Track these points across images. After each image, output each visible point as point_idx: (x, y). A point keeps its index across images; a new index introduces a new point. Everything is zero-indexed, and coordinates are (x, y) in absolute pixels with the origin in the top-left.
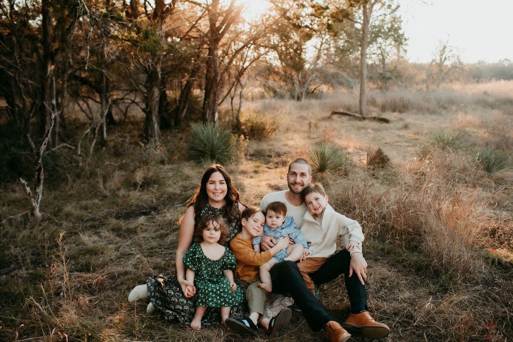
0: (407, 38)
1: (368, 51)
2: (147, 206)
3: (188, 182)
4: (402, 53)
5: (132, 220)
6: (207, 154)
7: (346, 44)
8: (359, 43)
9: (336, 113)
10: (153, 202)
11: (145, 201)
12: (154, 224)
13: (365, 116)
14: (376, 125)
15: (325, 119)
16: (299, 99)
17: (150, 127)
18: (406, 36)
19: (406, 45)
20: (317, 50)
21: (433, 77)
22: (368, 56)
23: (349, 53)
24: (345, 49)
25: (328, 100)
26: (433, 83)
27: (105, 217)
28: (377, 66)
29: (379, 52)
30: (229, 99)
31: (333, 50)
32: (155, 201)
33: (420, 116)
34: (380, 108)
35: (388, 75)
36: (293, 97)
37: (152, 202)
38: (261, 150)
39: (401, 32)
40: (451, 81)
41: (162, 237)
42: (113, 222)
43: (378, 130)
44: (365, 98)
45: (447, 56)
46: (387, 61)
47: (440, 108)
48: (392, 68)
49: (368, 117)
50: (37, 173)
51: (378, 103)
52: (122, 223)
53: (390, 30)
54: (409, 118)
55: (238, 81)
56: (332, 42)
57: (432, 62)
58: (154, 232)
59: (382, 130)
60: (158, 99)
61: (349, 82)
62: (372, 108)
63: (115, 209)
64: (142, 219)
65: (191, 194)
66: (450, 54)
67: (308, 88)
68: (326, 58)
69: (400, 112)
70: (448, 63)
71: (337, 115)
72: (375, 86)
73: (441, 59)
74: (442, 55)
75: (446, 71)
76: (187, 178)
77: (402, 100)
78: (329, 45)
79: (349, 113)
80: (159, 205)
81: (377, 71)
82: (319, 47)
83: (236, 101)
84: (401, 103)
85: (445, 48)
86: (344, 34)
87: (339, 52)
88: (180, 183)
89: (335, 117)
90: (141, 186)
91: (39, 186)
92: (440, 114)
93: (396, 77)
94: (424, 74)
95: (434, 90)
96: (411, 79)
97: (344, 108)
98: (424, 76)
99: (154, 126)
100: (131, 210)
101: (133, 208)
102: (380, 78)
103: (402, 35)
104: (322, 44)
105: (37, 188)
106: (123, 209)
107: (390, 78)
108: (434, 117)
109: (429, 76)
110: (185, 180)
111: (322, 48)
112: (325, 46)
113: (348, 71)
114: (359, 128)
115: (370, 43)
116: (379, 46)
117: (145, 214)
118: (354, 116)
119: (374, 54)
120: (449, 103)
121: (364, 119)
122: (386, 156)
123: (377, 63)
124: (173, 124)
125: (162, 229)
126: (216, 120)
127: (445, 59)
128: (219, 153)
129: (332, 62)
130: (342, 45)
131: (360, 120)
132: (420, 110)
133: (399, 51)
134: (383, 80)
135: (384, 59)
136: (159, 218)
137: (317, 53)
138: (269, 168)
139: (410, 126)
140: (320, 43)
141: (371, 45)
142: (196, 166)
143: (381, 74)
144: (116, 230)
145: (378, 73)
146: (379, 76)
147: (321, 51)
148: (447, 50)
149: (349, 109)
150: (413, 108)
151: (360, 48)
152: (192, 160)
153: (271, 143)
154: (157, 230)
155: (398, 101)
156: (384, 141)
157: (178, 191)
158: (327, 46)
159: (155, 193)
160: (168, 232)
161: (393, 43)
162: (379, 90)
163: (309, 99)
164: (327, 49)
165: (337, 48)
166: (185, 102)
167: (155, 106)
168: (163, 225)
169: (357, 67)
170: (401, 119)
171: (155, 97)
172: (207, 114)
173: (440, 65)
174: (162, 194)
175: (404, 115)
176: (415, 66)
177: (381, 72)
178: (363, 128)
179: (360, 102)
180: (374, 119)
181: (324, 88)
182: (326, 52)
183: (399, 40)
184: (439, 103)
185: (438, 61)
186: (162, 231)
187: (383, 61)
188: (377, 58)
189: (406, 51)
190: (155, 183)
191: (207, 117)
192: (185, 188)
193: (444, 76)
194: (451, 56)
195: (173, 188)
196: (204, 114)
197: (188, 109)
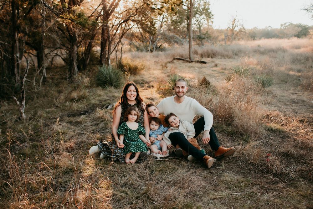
0: (213, 14)
2: (82, 111)
3: (101, 98)
4: (210, 24)
5: (76, 118)
6: (108, 82)
7: (178, 18)
9: (174, 59)
10: (85, 109)
11: (81, 108)
12: (91, 119)
13: (192, 60)
14: (199, 65)
15: (170, 62)
16: (152, 51)
18: (212, 13)
19: (213, 18)
20: (160, 22)
21: (228, 37)
23: (179, 24)
24: (177, 21)
25: (169, 52)
26: (229, 41)
27: (61, 117)
28: (196, 31)
29: (197, 23)
31: (170, 22)
32: (86, 108)
33: (223, 59)
34: (200, 55)
35: (203, 36)
36: (147, 51)
38: (137, 80)
39: (209, 11)
40: (239, 40)
41: (96, 125)
42: (67, 118)
43: (200, 68)
44: (192, 50)
45: (236, 25)
46: (202, 28)
47: (234, 55)
48: (205, 32)
49: (194, 60)
50: (22, 94)
51: (198, 53)
52: (72, 119)
53: (203, 9)
54: (217, 61)
55: (120, 41)
56: (169, 17)
57: (228, 28)
58: (91, 122)
59: (203, 68)
60: (76, 53)
61: (181, 41)
62: (195, 56)
63: (65, 113)
64: (83, 117)
65: (105, 103)
66: (238, 24)
67: (156, 45)
68: (166, 27)
69: (212, 57)
70: (237, 29)
71: (176, 60)
72: (195, 43)
73: (233, 26)
74: (233, 24)
75: (236, 33)
76: (100, 96)
77: (212, 51)
78: (168, 19)
79: (183, 59)
80: (89, 110)
81: (196, 34)
82: (161, 21)
84: (212, 53)
85: (235, 20)
87: (174, 23)
88: (97, 99)
89: (175, 61)
90: (77, 100)
91: (23, 101)
92: (234, 58)
93: (207, 38)
94: (223, 35)
95: (229, 45)
96: (216, 39)
97: (179, 56)
98: (223, 37)
99: (75, 68)
101: (75, 112)
102: (198, 38)
103: (210, 13)
105: (22, 102)
106: (70, 112)
107: (203, 38)
108: (231, 60)
109: (226, 37)
110: (99, 97)
111: (163, 21)
112: (165, 20)
113: (179, 34)
114: (190, 67)
116: (197, 20)
117: (83, 114)
118: (186, 60)
119: (194, 24)
120: (239, 52)
121: (192, 62)
122: (208, 81)
123: (196, 29)
125: (95, 121)
126: (109, 64)
127: (235, 26)
128: (115, 82)
129: (169, 29)
130: (175, 19)
131: (189, 63)
132: (223, 56)
133: (208, 22)
134: (200, 39)
135: (200, 27)
136: (92, 116)
137: (160, 24)
138: (144, 90)
139: (218, 65)
140: (162, 18)
142: (103, 90)
143: (199, 36)
144: (70, 123)
145: (197, 35)
146: (197, 37)
147: (163, 23)
149: (182, 57)
150: (219, 55)
151: (186, 21)
152: (99, 86)
153: (141, 76)
155: (210, 51)
156: (205, 74)
157: (97, 102)
159: (85, 104)
160: (99, 122)
161: (205, 17)
162: (198, 46)
163: (158, 51)
165: (172, 21)
166: (89, 54)
167: (75, 56)
168: (95, 119)
169: (185, 32)
170: (213, 62)
171: (75, 51)
172: (103, 61)
173: (232, 30)
174: (89, 104)
175: (214, 59)
176: (218, 31)
177: (199, 34)
178: (192, 67)
179: (189, 52)
180: (198, 61)
181: (166, 45)
182: (165, 23)
183: (209, 15)
184: (233, 52)
185: (231, 28)
186: (95, 122)
187: (199, 28)
188: (196, 26)
189: (213, 22)
190: (84, 99)
191: (103, 62)
192: (101, 101)
193: (235, 37)
194: (239, 25)
195: (94, 101)
196: (101, 61)
197: (90, 59)
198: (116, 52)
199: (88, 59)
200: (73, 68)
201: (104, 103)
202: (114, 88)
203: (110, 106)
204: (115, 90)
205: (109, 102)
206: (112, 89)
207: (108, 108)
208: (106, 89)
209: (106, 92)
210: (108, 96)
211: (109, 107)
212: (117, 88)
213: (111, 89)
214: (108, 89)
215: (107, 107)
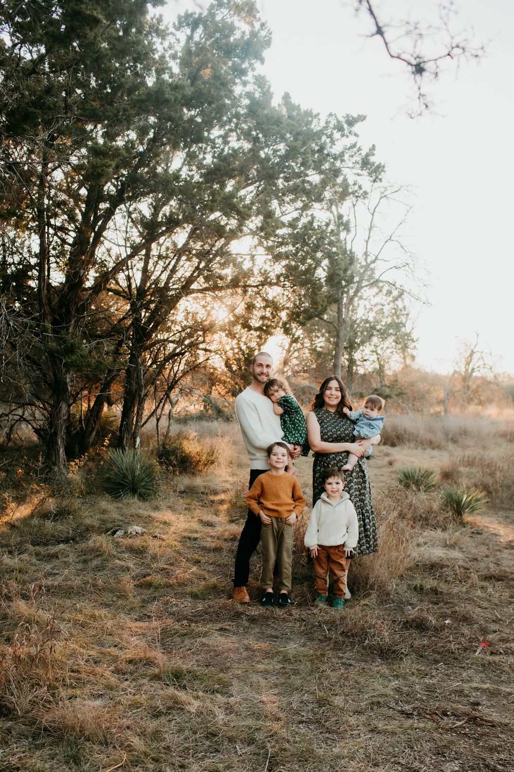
0: (415, 339)
1: (357, 356)
2: (62, 536)
3: (105, 516)
4: (409, 361)
5: (50, 547)
6: (127, 486)
11: (61, 532)
12: (77, 551)
17: (53, 452)
18: (414, 336)
19: (414, 348)
20: (285, 352)
21: (454, 397)
22: (358, 363)
26: (455, 405)
27: (20, 544)
29: (374, 357)
30: (153, 420)
32: (71, 532)
35: (387, 391)
37: (68, 533)
39: (407, 329)
40: (482, 404)
45: (476, 367)
46: (386, 372)
48: (393, 381)
53: (389, 326)
55: (168, 396)
57: (454, 374)
64: (62, 546)
66: (481, 363)
70: (477, 376)
73: (467, 370)
74: (468, 364)
75: (474, 387)
77: (395, 429)
80: (76, 537)
81: (370, 385)
82: (287, 347)
83: (164, 422)
84: (395, 433)
85: (472, 353)
87: (316, 355)
88: (97, 517)
90: (55, 516)
92: (447, 450)
93: (398, 395)
94: (442, 391)
95: (455, 416)
96: (421, 398)
98: (442, 395)
99: (59, 451)
103: (408, 335)
106: (38, 537)
107: (389, 397)
109: (448, 395)
111: (292, 349)
112: (295, 347)
116: (374, 349)
117: (63, 542)
119: (366, 361)
124: (77, 450)
125: (84, 555)
126: (137, 446)
127: (473, 370)
128: (143, 487)
129: (306, 368)
130: (319, 345)
133: (405, 357)
136: (81, 546)
137: (284, 355)
140: (289, 342)
141: (362, 348)
142: (113, 500)
144: (36, 555)
145: (374, 388)
147: (291, 353)
148: (475, 357)
150: (410, 440)
152: (107, 493)
154: (80, 556)
155: (389, 430)
157: (96, 524)
159: (71, 525)
160: (92, 557)
161: (394, 345)
165: (314, 350)
166: (95, 422)
167: (61, 426)
168: (85, 551)
170: (388, 455)
171: (62, 414)
172: (125, 439)
173: (466, 378)
174: (78, 526)
176: (425, 378)
177: (377, 386)
182: (297, 354)
183: (404, 342)
185: (463, 373)
187: (380, 370)
188: (372, 366)
189: (413, 357)
190: (69, 514)
191: (124, 442)
192: (103, 522)
193: (472, 396)
194: (482, 366)
195: (90, 520)
196: (120, 439)
197: (98, 432)
198: (158, 420)
199: (92, 432)
200: (55, 451)
202: (139, 500)
204: (140, 503)
205: (121, 523)
206: (133, 500)
207: (115, 536)
208: (120, 501)
209: (121, 505)
211: (118, 533)
212: (144, 499)
213: (131, 501)
214: (125, 501)
215: (113, 533)
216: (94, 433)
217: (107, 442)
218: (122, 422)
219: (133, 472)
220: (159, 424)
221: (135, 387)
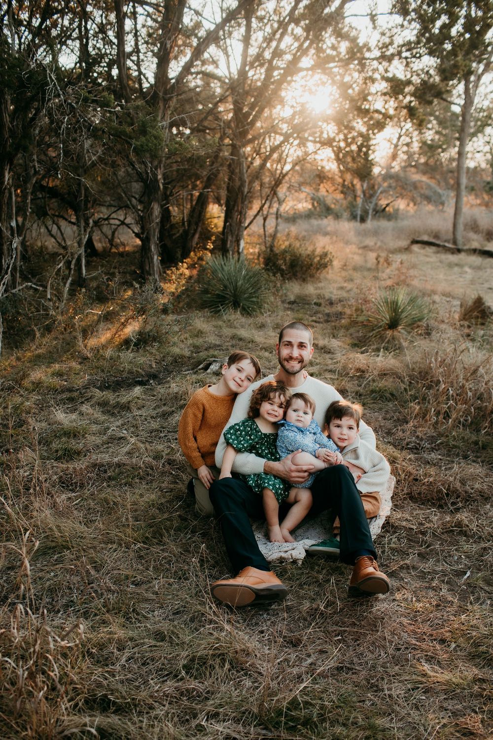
1: (469, 147)
2: (143, 373)
3: (201, 340)
5: (123, 392)
6: (228, 299)
7: (437, 137)
8: (457, 135)
9: (415, 242)
10: (152, 368)
11: (141, 366)
12: (154, 398)
13: (460, 247)
14: (476, 260)
15: (401, 250)
16: (363, 220)
17: (146, 260)
20: (393, 146)
22: (469, 155)
23: (440, 150)
24: (435, 144)
25: (405, 223)
27: (86, 387)
28: (483, 170)
29: (487, 148)
30: (260, 219)
31: (416, 146)
32: (154, 366)
34: (484, 234)
36: (353, 217)
37: (151, 366)
38: (306, 296)
42: (98, 393)
43: (479, 268)
44: (461, 221)
49: (465, 248)
51: (481, 228)
52: (110, 396)
55: (274, 193)
56: (416, 133)
58: (154, 409)
59: (485, 268)
60: (158, 220)
61: (440, 196)
62: (472, 235)
63: (99, 377)
64: (137, 390)
65: (204, 357)
67: (376, 204)
68: (405, 157)
71: (419, 245)
72: (478, 201)
76: (199, 333)
78: (411, 138)
79: (438, 242)
80: (161, 372)
81: (482, 178)
82: (395, 141)
83: (271, 223)
86: (435, 122)
87: (426, 148)
88: (190, 341)
89: (416, 248)
90: (136, 345)
97: (429, 235)
99: (152, 259)
100: (122, 378)
101: (125, 375)
102: (487, 188)
104: (400, 136)
106: (111, 375)
110: (197, 336)
111: (400, 143)
112: (405, 139)
113: (438, 177)
114: (451, 265)
115: (474, 135)
116: (488, 140)
117: (141, 383)
118: (444, 246)
119: (479, 152)
121: (459, 251)
122: (489, 308)
123: (483, 165)
124: (179, 255)
125: (164, 405)
126: (241, 250)
128: (246, 299)
129: (413, 163)
130: (430, 138)
131: (453, 253)
136: (161, 390)
137: (392, 150)
138: (316, 322)
140: (397, 136)
141: (475, 139)
142: (212, 316)
143: (489, 183)
144: (103, 405)
145: (484, 182)
146: (485, 187)
147: (399, 148)
149: (436, 236)
151: (458, 143)
152: (206, 307)
153: (320, 285)
154: (158, 406)
156: (486, 285)
157: (187, 353)
158: (408, 140)
159: (155, 355)
162: (484, 208)
163: (379, 220)
164: (408, 145)
165: (424, 143)
166: (197, 224)
167: (154, 230)
168: (166, 399)
169: (452, 172)
171: (154, 216)
172: (229, 242)
174: (164, 357)
177: (489, 179)
178: (457, 265)
179: (455, 226)
180: (474, 251)
181: (402, 204)
182: (405, 149)
186: (164, 408)
188: (484, 158)
191: (228, 246)
192: (197, 349)
195: (180, 347)
196: (224, 242)
197: (201, 234)
198: (265, 219)
199: (194, 234)
200: (148, 258)
201: (203, 355)
202: (242, 315)
203: (214, 364)
204: (243, 320)
205: (216, 353)
206: (235, 316)
207: (209, 371)
208: (220, 317)
209: (220, 323)
210: (221, 336)
211: (212, 367)
212: (248, 313)
213: (233, 317)
214: (225, 318)
215: (206, 368)
216: (197, 236)
217: (210, 246)
218: (226, 221)
219: (237, 282)
220: (266, 224)
221: (238, 183)
